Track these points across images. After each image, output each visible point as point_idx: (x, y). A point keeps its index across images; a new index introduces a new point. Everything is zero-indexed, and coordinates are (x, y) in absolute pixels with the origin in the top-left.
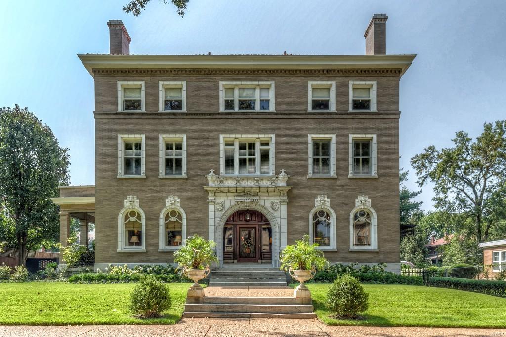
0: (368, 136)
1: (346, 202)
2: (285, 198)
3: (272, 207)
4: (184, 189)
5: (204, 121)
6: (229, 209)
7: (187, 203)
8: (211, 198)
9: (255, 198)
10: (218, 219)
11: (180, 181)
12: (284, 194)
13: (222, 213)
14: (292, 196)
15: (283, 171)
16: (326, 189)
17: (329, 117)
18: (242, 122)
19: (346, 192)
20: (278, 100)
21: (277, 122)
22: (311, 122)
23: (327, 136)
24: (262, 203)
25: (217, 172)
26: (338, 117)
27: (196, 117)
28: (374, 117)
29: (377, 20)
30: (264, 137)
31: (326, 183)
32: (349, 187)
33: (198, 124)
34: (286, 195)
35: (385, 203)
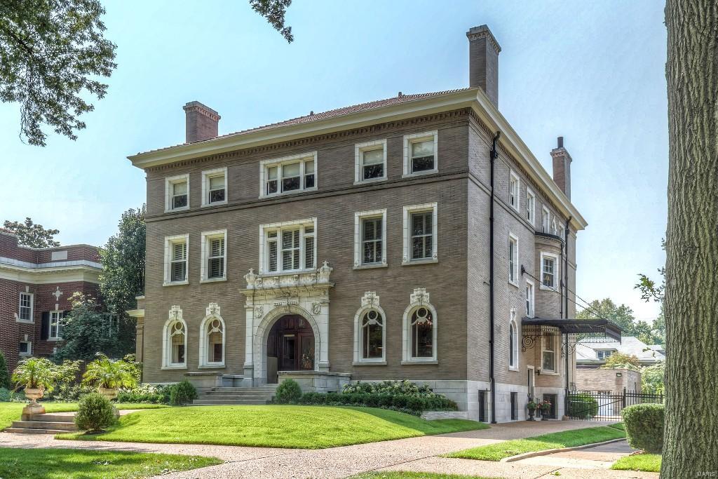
0: (427, 206)
1: (399, 299)
2: (326, 298)
3: (313, 309)
4: (223, 294)
5: (245, 211)
6: (268, 315)
7: (226, 310)
8: (249, 303)
9: (295, 301)
10: (256, 328)
11: (220, 285)
12: (325, 292)
13: (261, 320)
14: (334, 294)
15: (325, 263)
16: (375, 282)
17: (379, 187)
18: (283, 207)
19: (399, 284)
20: (322, 174)
21: (319, 202)
22: (359, 196)
23: (377, 212)
24: (303, 305)
25: (256, 272)
26: (389, 186)
27: (237, 207)
28: (434, 180)
29: (473, 36)
30: (306, 222)
31: (376, 274)
32: (403, 278)
33: (238, 215)
34: (327, 294)
35: (448, 297)
